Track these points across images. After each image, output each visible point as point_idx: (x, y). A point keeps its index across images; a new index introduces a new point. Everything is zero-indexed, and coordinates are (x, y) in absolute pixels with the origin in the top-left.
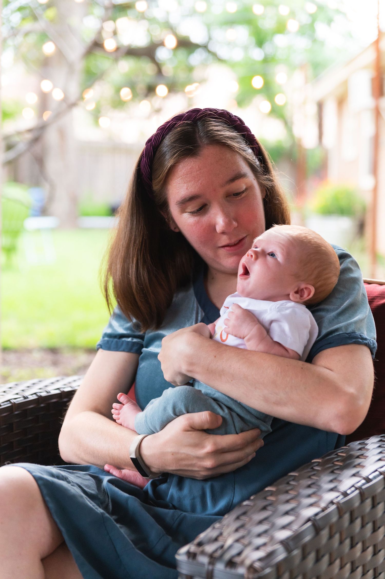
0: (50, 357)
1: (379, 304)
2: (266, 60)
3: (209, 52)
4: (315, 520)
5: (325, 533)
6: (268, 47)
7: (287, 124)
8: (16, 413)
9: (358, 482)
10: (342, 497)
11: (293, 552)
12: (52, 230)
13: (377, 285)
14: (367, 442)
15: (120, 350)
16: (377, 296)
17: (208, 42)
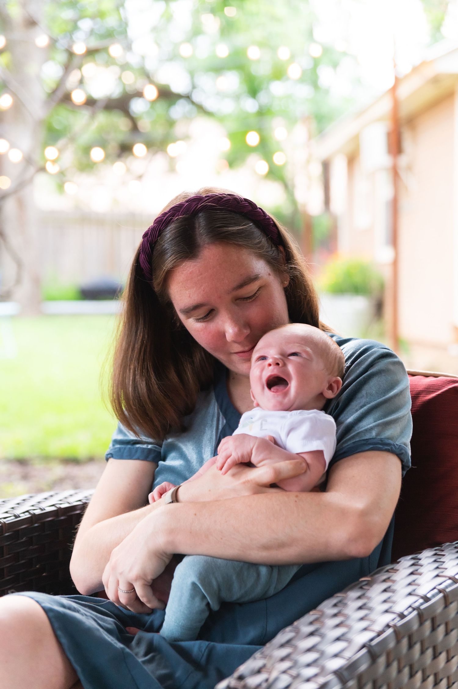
0: (18, 470)
1: (425, 400)
2: (262, 113)
3: (193, 103)
4: (370, 646)
5: (382, 661)
6: (263, 97)
7: (288, 187)
8: (7, 534)
9: (415, 602)
10: (398, 619)
11: (348, 683)
12: (12, 317)
13: (422, 377)
14: (420, 556)
15: (134, 458)
16: (423, 391)
17: (192, 92)
